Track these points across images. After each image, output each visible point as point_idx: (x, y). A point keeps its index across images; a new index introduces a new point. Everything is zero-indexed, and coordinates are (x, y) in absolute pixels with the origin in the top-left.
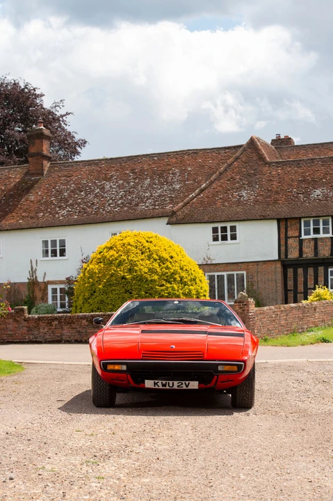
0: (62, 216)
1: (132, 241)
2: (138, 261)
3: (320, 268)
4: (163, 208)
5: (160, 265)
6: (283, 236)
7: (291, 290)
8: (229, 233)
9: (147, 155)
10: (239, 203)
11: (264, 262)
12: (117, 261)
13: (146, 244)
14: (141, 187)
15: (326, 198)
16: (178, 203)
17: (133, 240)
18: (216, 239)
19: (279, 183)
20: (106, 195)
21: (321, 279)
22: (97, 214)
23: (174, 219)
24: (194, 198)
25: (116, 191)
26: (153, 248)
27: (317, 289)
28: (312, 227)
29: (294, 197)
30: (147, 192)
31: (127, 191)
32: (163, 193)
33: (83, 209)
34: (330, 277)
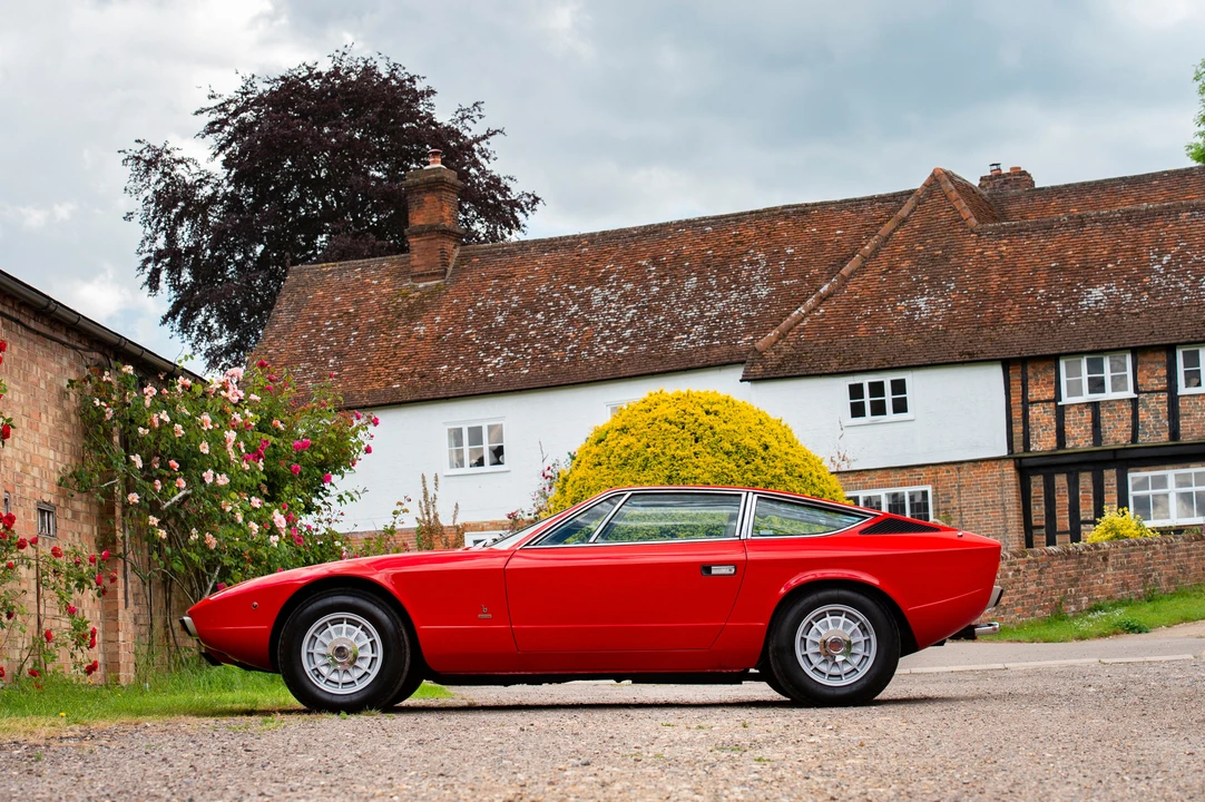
0: (494, 369)
3: (1107, 473)
4: (729, 343)
6: (1016, 399)
7: (1041, 527)
8: (888, 398)
9: (688, 221)
10: (910, 325)
11: (976, 462)
14: (678, 297)
15: (1118, 306)
16: (766, 331)
18: (857, 411)
19: (1004, 275)
20: (594, 318)
21: (1111, 496)
22: (575, 364)
23: (758, 370)
24: (803, 317)
25: (619, 308)
27: (1107, 513)
28: (1085, 376)
29: (1040, 307)
30: (691, 308)
31: (644, 307)
32: (729, 308)
33: (542, 352)
34: (1132, 493)
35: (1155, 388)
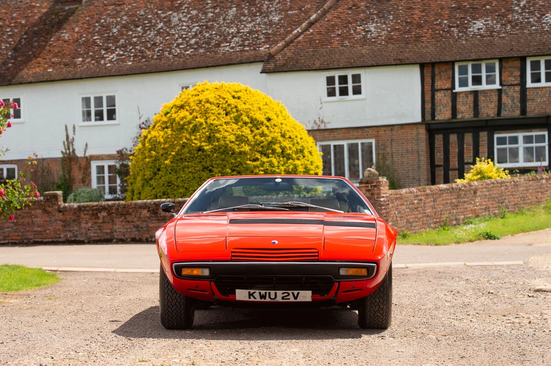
0: (110, 61)
1: (212, 97)
2: (221, 125)
3: (481, 134)
4: (255, 49)
5: (252, 131)
6: (428, 88)
7: (440, 166)
8: (350, 85)
10: (364, 41)
11: (402, 126)
12: (191, 126)
13: (232, 101)
14: (224, 19)
15: (492, 32)
16: (277, 42)
17: (213, 95)
18: (331, 93)
19: (423, 11)
20: (173, 32)
21: (483, 149)
22: (160, 60)
23: (271, 66)
24: (299, 34)
25: (188, 26)
26: (241, 107)
27: (478, 163)
28: (470, 75)
29: (444, 31)
30: (232, 27)
31: (203, 26)
32: (255, 27)
33: (140, 51)
34: (496, 147)
35: (513, 83)
